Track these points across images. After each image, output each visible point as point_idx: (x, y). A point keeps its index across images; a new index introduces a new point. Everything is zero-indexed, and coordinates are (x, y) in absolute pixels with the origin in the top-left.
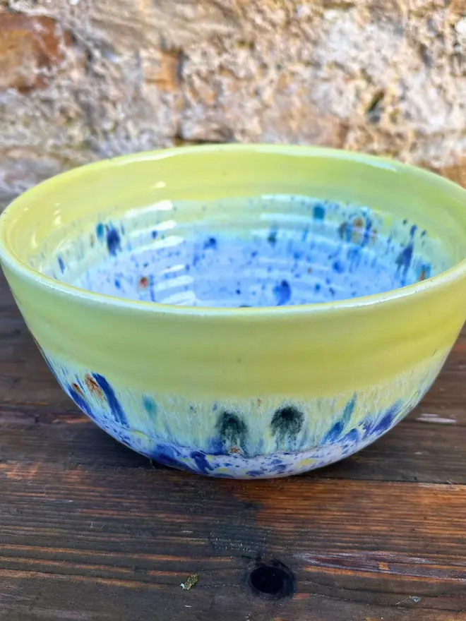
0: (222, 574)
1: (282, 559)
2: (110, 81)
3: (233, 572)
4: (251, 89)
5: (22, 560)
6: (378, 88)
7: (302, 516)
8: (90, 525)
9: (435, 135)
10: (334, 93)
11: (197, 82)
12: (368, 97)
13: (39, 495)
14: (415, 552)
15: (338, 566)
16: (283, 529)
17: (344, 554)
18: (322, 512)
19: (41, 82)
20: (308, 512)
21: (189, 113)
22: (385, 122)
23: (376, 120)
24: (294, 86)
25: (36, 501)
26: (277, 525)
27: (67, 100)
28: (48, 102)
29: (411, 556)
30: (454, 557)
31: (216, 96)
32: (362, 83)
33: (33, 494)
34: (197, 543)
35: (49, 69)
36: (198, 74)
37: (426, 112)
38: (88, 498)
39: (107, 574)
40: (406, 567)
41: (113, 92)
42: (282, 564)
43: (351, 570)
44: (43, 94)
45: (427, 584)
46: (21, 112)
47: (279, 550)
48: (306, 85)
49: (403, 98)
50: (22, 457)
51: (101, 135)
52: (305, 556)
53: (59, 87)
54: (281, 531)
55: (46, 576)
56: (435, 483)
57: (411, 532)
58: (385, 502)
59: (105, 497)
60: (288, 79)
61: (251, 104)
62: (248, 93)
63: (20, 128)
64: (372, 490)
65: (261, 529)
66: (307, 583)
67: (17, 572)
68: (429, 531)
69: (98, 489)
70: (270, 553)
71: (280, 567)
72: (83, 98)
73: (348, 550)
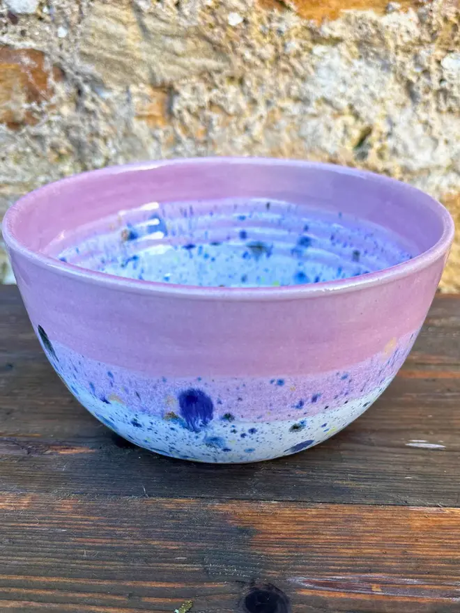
0: (216, 599)
1: (276, 583)
3: (228, 596)
4: (241, 126)
5: (14, 590)
6: (367, 124)
8: (83, 553)
9: (422, 170)
10: (322, 130)
11: (188, 118)
12: (356, 134)
13: (31, 525)
14: (407, 573)
15: (332, 589)
16: (276, 554)
17: (337, 577)
18: (315, 537)
19: (31, 118)
20: (301, 537)
21: (180, 149)
22: (372, 158)
23: (363, 155)
24: (283, 123)
25: (28, 531)
26: (271, 549)
27: (58, 136)
28: (38, 138)
29: (403, 578)
30: (444, 577)
31: (206, 132)
32: (350, 120)
33: (26, 525)
34: (191, 569)
35: (39, 104)
36: (189, 110)
37: (412, 149)
38: (82, 527)
39: (100, 602)
40: (399, 588)
41: (103, 128)
42: (276, 588)
43: (344, 592)
44: (33, 130)
45: (419, 604)
46: (11, 148)
47: (273, 574)
48: (296, 121)
49: (389, 134)
50: (14, 487)
52: (299, 580)
53: (49, 122)
54: (275, 555)
55: (39, 605)
56: (425, 506)
57: (404, 554)
58: (377, 526)
59: (98, 526)
60: (277, 115)
61: (241, 140)
62: (238, 129)
63: (11, 164)
64: (364, 514)
65: (255, 554)
66: (301, 606)
67: (9, 602)
68: (419, 552)
69: (92, 518)
70: (264, 577)
71: (274, 590)
72: (73, 134)
73: (341, 574)
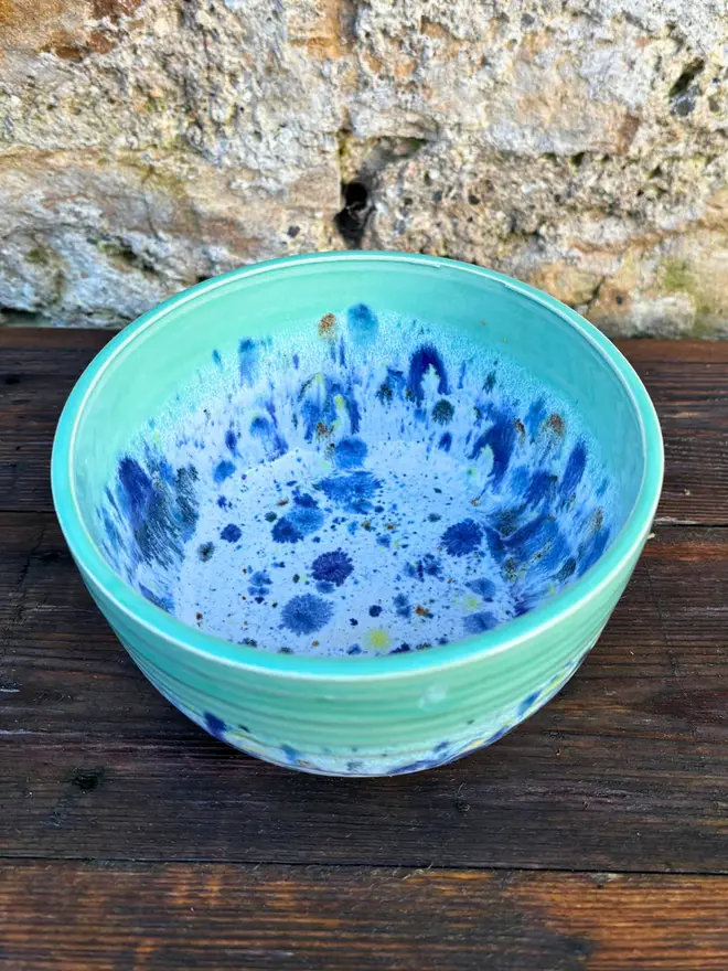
2: (223, 37)
7: (658, 963)
51: (209, 129)
